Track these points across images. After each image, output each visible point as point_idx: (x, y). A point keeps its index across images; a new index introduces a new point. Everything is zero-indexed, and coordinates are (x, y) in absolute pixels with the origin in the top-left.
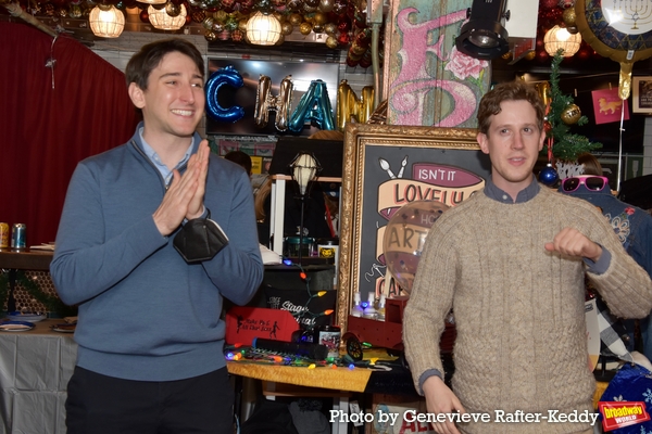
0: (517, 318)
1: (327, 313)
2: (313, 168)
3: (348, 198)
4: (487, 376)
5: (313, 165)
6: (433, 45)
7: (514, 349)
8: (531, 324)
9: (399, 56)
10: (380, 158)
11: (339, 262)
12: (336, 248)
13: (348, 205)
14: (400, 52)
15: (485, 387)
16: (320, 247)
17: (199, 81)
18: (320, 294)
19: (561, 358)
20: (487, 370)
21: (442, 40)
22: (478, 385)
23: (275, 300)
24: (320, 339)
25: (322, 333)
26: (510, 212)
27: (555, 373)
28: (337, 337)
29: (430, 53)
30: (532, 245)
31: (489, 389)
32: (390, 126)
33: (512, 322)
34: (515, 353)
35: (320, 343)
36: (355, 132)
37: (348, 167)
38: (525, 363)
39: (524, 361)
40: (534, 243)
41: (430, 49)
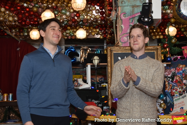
0: (135, 93)
1: (105, 102)
2: (98, 59)
3: (109, 68)
4: (126, 110)
5: (98, 58)
6: (131, 23)
7: (134, 102)
8: (139, 95)
9: (122, 27)
10: (118, 56)
11: (108, 88)
12: (107, 84)
13: (109, 70)
14: (122, 26)
15: (125, 113)
16: (102, 84)
17: (60, 29)
18: (103, 97)
19: (148, 107)
20: (126, 108)
21: (134, 21)
22: (123, 113)
23: (90, 100)
24: (104, 109)
25: (104, 107)
26: (136, 62)
27: (146, 111)
28: (109, 108)
29: (131, 25)
30: (141, 72)
31: (126, 114)
32: (120, 47)
33: (134, 94)
34: (134, 103)
35: (104, 110)
36: (110, 49)
37: (109, 59)
38: (137, 107)
39: (137, 106)
40: (142, 71)
41: (130, 24)
